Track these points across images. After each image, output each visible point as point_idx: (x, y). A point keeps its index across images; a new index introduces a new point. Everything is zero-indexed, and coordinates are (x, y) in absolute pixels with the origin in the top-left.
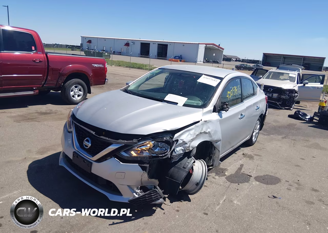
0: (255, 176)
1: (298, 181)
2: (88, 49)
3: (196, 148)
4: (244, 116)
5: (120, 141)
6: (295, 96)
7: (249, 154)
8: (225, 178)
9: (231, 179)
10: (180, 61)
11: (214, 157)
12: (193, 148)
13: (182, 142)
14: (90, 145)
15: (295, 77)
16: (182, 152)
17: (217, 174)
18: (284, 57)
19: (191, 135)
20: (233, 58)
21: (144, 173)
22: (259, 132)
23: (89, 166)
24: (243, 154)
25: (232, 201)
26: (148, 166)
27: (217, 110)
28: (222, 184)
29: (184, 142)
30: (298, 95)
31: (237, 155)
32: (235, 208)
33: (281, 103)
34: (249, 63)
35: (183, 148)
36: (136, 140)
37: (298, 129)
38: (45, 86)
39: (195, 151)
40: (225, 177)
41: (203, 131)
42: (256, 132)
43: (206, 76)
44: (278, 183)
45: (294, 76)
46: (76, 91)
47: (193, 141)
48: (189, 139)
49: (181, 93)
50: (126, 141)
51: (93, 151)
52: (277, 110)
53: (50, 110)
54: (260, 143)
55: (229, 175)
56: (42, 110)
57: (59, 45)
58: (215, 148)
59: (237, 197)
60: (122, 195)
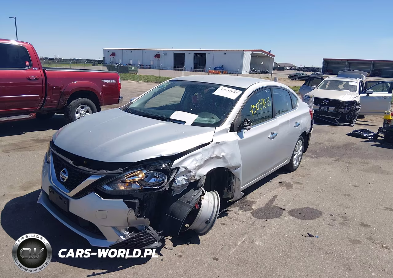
0: (289, 210)
1: (345, 214)
2: (112, 63)
3: (205, 176)
4: (277, 135)
5: (101, 171)
6: (356, 109)
7: (287, 182)
8: (251, 213)
9: (258, 214)
10: (222, 73)
11: (234, 187)
12: (200, 177)
13: (184, 169)
14: (67, 177)
15: (357, 86)
16: (185, 183)
17: (241, 208)
18: (348, 62)
19: (197, 161)
20: (287, 66)
21: (130, 210)
22: (302, 154)
23: (65, 204)
24: (280, 182)
25: (254, 242)
26: (137, 201)
27: (235, 129)
28: (245, 220)
29: (187, 169)
30: (360, 107)
31: (272, 183)
32: (255, 251)
33: (339, 118)
34: (306, 71)
35: (187, 177)
36: (122, 169)
37: (358, 149)
38: (44, 108)
39: (204, 181)
40: (251, 211)
41: (214, 156)
42: (299, 155)
43: (224, 88)
44: (318, 217)
45: (355, 84)
46: (82, 113)
47: (201, 168)
48: (195, 166)
49: (191, 110)
50: (109, 171)
51: (70, 185)
52: (334, 127)
53: (49, 136)
54: (303, 168)
55: (257, 208)
56: (40, 137)
57: (78, 60)
58: (234, 175)
59: (261, 236)
60: (106, 239)
